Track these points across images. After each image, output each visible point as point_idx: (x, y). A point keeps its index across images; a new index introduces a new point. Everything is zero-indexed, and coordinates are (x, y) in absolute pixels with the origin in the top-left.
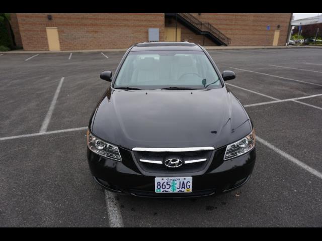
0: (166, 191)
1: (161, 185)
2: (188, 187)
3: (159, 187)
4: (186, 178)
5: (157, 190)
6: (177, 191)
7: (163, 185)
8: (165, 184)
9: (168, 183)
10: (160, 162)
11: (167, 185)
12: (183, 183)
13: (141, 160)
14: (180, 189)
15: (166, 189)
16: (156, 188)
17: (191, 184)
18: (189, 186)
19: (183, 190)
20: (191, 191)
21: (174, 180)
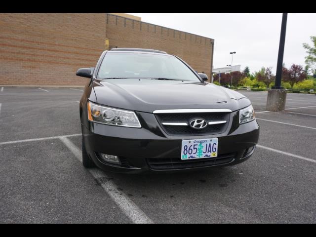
0: (192, 157)
1: (188, 150)
2: (214, 151)
3: (185, 152)
4: (212, 139)
5: (183, 156)
6: (203, 156)
7: (189, 149)
8: (192, 148)
9: (195, 147)
10: (185, 124)
11: (194, 149)
12: (210, 144)
13: (164, 124)
14: (207, 154)
15: (192, 155)
16: (182, 154)
17: (216, 146)
18: (215, 148)
19: (209, 154)
20: (216, 155)
21: (201, 142)
